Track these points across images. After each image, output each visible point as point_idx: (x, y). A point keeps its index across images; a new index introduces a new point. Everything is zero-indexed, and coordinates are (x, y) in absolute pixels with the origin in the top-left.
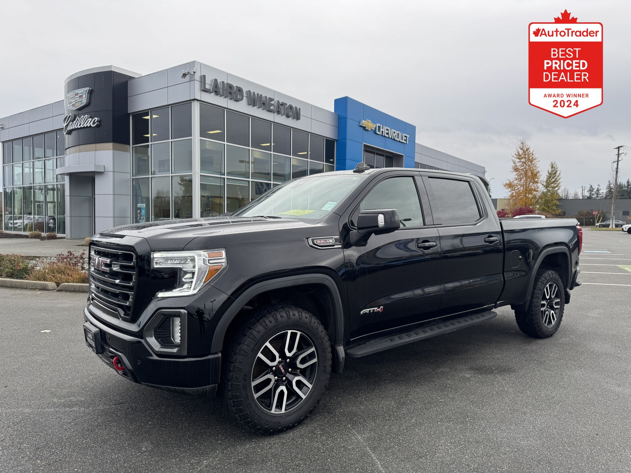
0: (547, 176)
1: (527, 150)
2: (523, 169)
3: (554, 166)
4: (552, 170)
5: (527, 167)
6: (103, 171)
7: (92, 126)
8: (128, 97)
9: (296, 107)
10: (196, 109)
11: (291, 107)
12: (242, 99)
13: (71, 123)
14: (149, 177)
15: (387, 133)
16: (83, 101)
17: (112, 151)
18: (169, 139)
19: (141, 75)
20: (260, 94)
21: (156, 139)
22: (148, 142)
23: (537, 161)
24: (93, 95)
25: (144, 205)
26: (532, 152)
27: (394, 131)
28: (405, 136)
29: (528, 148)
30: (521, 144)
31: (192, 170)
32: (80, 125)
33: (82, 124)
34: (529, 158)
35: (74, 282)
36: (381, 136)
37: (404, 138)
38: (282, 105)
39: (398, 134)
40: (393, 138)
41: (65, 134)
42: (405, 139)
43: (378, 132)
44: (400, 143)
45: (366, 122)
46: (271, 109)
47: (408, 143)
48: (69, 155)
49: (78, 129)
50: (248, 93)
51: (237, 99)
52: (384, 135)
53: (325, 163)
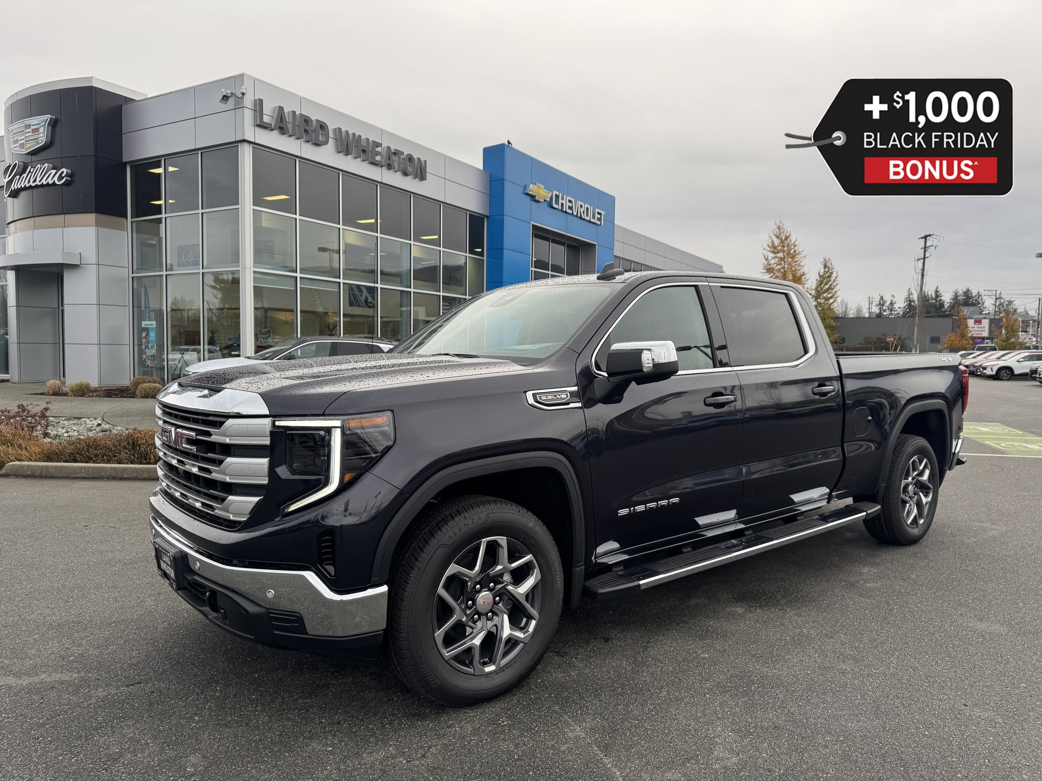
0: (817, 280)
1: (787, 238)
2: (780, 269)
3: (828, 265)
4: (825, 271)
5: (786, 266)
6: (79, 264)
7: (57, 182)
8: (122, 134)
9: (419, 159)
10: (246, 156)
11: (410, 158)
12: (326, 143)
13: (18, 177)
14: (161, 276)
15: (569, 206)
16: (40, 139)
17: (94, 228)
18: (199, 209)
19: (147, 95)
20: (357, 135)
21: (175, 208)
22: (160, 213)
23: (801, 257)
24: (58, 129)
25: (154, 323)
26: (795, 243)
27: (580, 203)
28: (599, 213)
29: (788, 235)
30: (777, 229)
31: (239, 262)
32: (35, 181)
33: (38, 179)
34: (789, 250)
35: (31, 460)
36: (560, 212)
37: (597, 216)
38: (395, 154)
39: (587, 208)
40: (579, 215)
41: (6, 196)
42: (598, 218)
43: (555, 205)
44: (590, 224)
45: (536, 187)
46: (377, 161)
47: (602, 224)
48: (14, 234)
49: (31, 187)
50: (337, 131)
51: (318, 143)
52: (564, 210)
53: (468, 255)
